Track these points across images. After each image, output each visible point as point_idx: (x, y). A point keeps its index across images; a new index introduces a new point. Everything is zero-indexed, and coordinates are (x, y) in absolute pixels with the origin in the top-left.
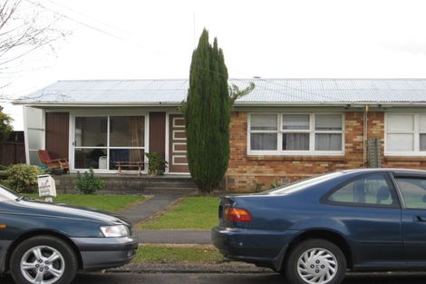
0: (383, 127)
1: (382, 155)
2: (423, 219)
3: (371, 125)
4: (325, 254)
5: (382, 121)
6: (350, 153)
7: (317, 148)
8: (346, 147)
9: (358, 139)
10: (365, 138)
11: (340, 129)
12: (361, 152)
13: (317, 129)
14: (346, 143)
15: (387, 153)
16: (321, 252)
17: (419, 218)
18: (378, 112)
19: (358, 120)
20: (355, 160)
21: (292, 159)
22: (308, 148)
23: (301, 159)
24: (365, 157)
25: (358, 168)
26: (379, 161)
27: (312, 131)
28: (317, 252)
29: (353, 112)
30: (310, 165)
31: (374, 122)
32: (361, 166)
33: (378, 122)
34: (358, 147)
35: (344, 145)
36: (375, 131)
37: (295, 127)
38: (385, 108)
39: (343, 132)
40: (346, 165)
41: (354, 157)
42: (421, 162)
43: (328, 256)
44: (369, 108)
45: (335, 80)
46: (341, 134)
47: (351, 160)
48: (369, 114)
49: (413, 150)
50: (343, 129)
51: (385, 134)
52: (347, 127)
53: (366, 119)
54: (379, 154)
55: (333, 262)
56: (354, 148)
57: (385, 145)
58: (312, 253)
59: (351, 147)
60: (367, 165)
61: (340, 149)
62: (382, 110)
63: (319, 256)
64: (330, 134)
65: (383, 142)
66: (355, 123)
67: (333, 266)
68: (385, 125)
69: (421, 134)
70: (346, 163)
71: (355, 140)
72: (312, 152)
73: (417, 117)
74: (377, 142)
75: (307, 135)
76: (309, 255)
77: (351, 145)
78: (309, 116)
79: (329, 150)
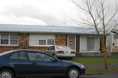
0: (29, 38)
1: (29, 46)
2: (35, 63)
3: (26, 38)
4: (8, 73)
5: (29, 37)
6: (20, 45)
7: (11, 44)
8: (19, 44)
9: (22, 41)
10: (24, 41)
11: (17, 39)
12: (23, 45)
13: (11, 38)
14: (19, 42)
15: (30, 45)
16: (7, 73)
17: (34, 63)
18: (28, 34)
19: (22, 36)
20: (21, 47)
21: (3, 47)
22: (8, 44)
23: (6, 47)
24: (24, 46)
25: (22, 49)
26: (28, 47)
27: (9, 39)
28: (6, 73)
29: (21, 34)
30: (9, 48)
31: (27, 37)
32: (23, 49)
33: (28, 37)
34: (22, 44)
35: (18, 43)
36: (27, 39)
37: (4, 38)
38: (30, 33)
39: (18, 39)
40: (19, 49)
41: (21, 46)
42: (39, 48)
43: (9, 74)
44: (25, 33)
45: (16, 25)
46: (17, 40)
47: (20, 47)
48: (25, 34)
49: (37, 44)
50: (18, 38)
51: (30, 40)
52: (19, 38)
53: (24, 36)
54: (27, 46)
55: (10, 75)
56: (21, 44)
57: (29, 43)
58: (4, 73)
59: (20, 44)
60: (24, 48)
61: (17, 44)
62: (29, 34)
63: (6, 74)
64: (14, 40)
65: (29, 42)
66: (21, 37)
67: (10, 76)
68: (30, 38)
69: (39, 40)
70: (19, 48)
71: (21, 42)
72: (9, 45)
73: (38, 36)
74: (27, 42)
75: (8, 40)
76: (3, 74)
77: (20, 43)
78: (8, 35)
79: (14, 44)
